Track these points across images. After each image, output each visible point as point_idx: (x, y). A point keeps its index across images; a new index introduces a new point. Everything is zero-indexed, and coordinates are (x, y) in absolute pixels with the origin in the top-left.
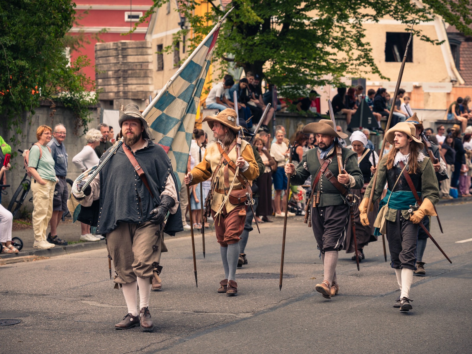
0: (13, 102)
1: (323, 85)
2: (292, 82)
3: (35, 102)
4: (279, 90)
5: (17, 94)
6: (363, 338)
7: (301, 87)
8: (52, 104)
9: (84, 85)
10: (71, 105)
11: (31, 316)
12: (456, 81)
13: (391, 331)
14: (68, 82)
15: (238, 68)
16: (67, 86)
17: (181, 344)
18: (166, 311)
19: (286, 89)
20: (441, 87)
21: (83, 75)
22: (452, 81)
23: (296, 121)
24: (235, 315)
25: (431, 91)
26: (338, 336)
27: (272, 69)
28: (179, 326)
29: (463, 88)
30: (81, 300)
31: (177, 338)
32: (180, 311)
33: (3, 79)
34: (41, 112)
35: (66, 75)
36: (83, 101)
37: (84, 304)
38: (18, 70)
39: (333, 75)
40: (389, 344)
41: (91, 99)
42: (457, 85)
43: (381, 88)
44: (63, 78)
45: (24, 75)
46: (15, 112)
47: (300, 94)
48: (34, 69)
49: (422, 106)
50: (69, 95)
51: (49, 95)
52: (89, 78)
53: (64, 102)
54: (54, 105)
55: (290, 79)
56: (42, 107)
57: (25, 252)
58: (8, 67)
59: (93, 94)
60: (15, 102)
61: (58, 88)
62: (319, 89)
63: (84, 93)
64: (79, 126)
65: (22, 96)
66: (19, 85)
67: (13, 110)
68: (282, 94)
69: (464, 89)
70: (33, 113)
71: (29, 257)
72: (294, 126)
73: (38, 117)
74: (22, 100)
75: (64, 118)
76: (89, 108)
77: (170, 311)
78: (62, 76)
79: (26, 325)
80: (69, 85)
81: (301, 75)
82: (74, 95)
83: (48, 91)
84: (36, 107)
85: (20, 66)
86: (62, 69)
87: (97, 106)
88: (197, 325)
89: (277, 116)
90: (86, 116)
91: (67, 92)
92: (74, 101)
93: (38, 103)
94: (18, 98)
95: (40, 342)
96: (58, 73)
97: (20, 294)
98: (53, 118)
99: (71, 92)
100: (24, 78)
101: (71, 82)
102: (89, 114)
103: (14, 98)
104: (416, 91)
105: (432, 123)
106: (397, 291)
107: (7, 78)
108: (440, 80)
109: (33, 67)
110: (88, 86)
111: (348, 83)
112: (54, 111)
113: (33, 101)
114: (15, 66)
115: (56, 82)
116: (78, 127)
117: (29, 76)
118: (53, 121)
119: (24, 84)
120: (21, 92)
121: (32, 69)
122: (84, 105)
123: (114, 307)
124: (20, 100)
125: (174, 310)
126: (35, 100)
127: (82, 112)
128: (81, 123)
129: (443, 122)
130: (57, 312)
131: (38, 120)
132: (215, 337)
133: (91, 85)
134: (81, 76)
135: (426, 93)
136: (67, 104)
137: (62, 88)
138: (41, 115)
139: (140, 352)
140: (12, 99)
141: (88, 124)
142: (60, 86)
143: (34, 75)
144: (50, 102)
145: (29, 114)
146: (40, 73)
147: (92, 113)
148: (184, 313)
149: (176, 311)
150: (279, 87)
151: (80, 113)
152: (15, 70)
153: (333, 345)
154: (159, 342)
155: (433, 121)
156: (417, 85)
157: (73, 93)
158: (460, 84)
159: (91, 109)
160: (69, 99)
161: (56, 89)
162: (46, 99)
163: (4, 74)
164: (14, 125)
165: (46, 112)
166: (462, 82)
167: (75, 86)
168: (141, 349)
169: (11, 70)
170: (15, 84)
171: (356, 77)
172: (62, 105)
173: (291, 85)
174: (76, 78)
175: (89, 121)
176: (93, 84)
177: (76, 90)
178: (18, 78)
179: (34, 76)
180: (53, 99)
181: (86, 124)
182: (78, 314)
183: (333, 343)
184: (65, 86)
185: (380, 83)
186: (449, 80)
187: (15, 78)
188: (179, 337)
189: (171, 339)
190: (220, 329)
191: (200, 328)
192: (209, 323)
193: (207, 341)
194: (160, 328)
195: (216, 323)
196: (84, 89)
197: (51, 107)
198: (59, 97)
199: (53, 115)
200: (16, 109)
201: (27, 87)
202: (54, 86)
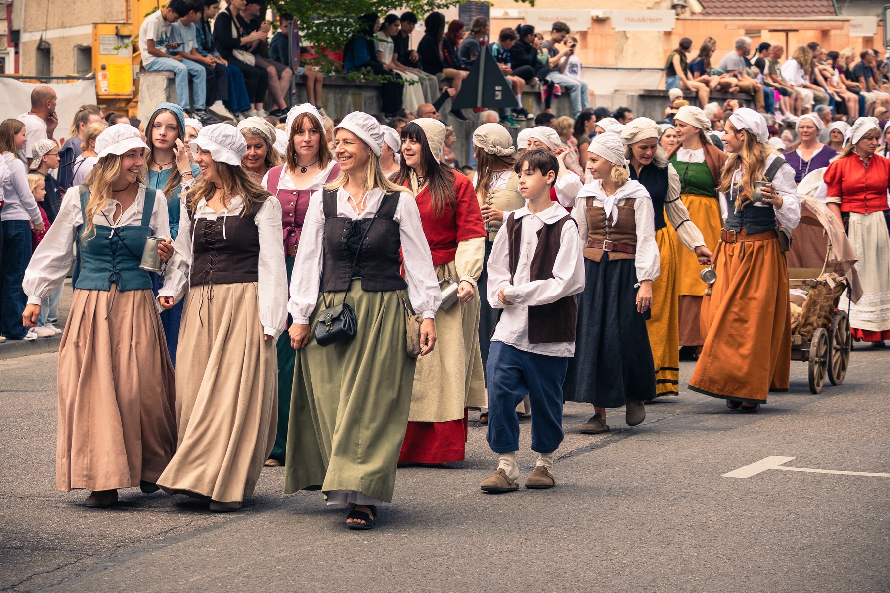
4: (302, 29)
6: (490, 560)
12: (683, 7)
13: (550, 545)
17: (98, 574)
18: (64, 505)
19: (318, 25)
20: (651, 20)
22: (674, 7)
25: (630, 28)
26: (435, 555)
28: (92, 535)
29: (698, 20)
31: (89, 562)
40: (545, 572)
42: (687, 15)
43: (523, 24)
49: (610, 61)
68: (309, 37)
69: (701, 22)
72: (336, 105)
88: (132, 533)
104: (597, 28)
105: (632, 96)
108: (650, 5)
111: (451, 15)
129: (657, 94)
132: (171, 560)
135: (618, 32)
139: (10, 591)
150: (303, 22)
153: (424, 576)
154: (51, 569)
155: (636, 94)
156: (601, 16)
158: (693, 13)
166: (697, 8)
168: (13, 586)
183: (425, 572)
185: (520, 13)
186: (668, 4)
188: (94, 560)
189: (77, 564)
190: (181, 543)
191: (138, 540)
192: (157, 530)
193: (153, 568)
194: (51, 540)
195: (173, 529)
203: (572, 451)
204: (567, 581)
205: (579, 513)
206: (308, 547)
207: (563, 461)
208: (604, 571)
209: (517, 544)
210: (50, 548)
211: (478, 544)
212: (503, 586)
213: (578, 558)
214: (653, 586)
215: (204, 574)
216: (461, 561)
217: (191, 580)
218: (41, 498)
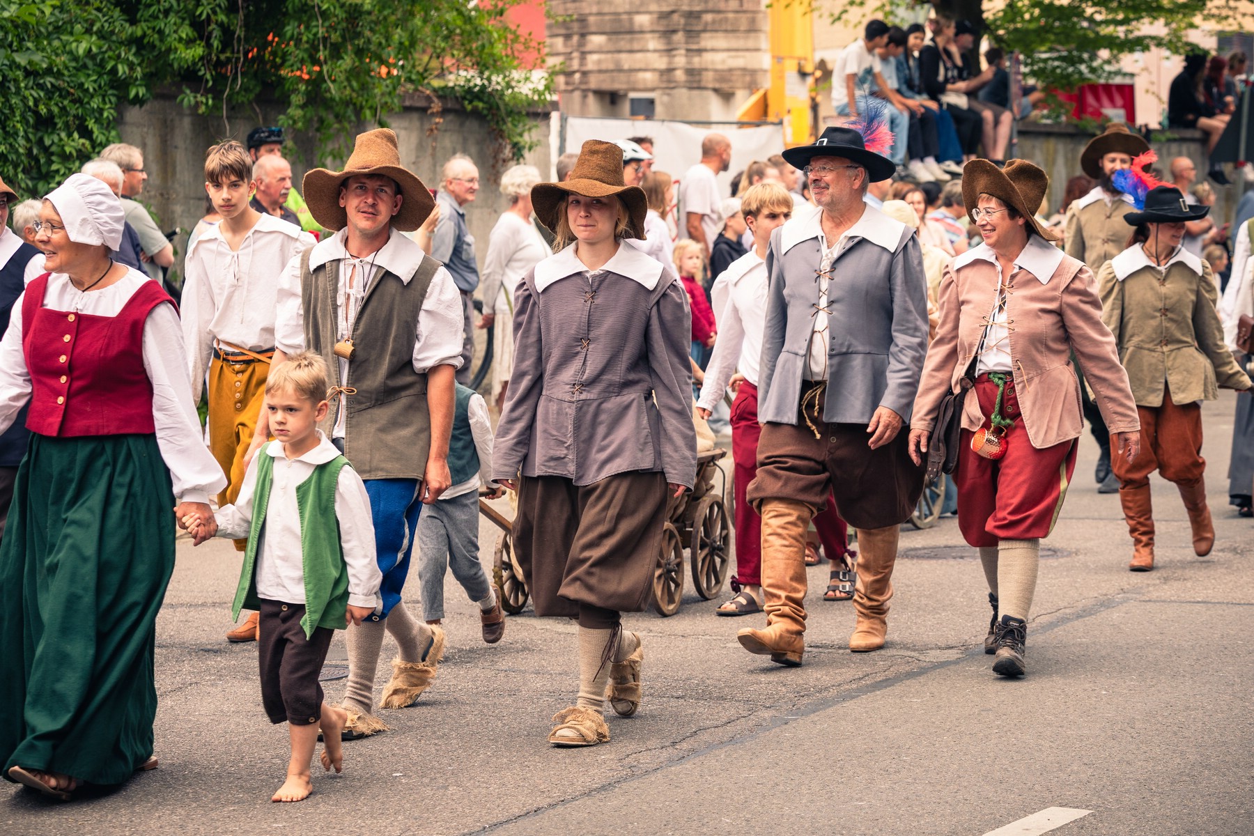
0: (332, 99)
1: (1143, 51)
2: (1061, 43)
3: (387, 99)
4: (1026, 65)
5: (343, 77)
7: (1086, 56)
8: (433, 102)
9: (516, 54)
10: (481, 105)
14: (474, 46)
15: (918, 8)
16: (472, 55)
17: (777, 730)
19: (1045, 61)
21: (513, 27)
23: (1071, 146)
24: (916, 655)
27: (1009, 10)
28: (769, 682)
31: (766, 715)
33: (305, 39)
34: (405, 123)
35: (468, 27)
36: (514, 96)
38: (344, 16)
39: (1167, 24)
41: (535, 91)
44: (461, 34)
45: (359, 29)
46: (337, 126)
47: (1081, 73)
48: (386, 13)
50: (478, 82)
51: (424, 78)
52: (530, 34)
53: (464, 98)
54: (436, 106)
55: (1056, 34)
56: (408, 109)
58: (319, 8)
59: (538, 78)
60: (337, 99)
61: (448, 62)
62: (1130, 62)
63: (516, 75)
64: (504, 161)
65: (355, 84)
66: (346, 53)
67: (330, 118)
68: (1034, 74)
74: (354, 95)
75: (465, 140)
76: (528, 114)
78: (458, 31)
80: (476, 53)
81: (1085, 24)
82: (489, 79)
83: (420, 69)
84: (391, 110)
85: (351, 5)
86: (460, 13)
87: (549, 108)
88: (817, 679)
89: (1022, 133)
90: (521, 135)
91: (472, 73)
92: (491, 94)
93: (396, 101)
94: (345, 87)
95: (409, 724)
96: (447, 22)
98: (435, 140)
99: (481, 73)
100: (358, 35)
101: (483, 46)
102: (530, 129)
103: (333, 87)
107: (315, 35)
109: (383, 8)
110: (525, 55)
111: (1209, 44)
112: (437, 120)
113: (383, 94)
114: (337, 5)
115: (443, 45)
116: (500, 162)
117: (371, 30)
118: (434, 148)
119: (359, 52)
120: (353, 73)
121: (380, 11)
122: (516, 105)
124: (350, 95)
126: (390, 93)
127: (510, 125)
128: (507, 152)
132: (867, 712)
133: (535, 54)
134: (506, 29)
136: (471, 102)
137: (458, 60)
138: (403, 131)
139: (670, 750)
140: (328, 90)
141: (526, 153)
142: (453, 55)
143: (386, 28)
144: (428, 98)
146: (402, 23)
147: (536, 126)
150: (1026, 56)
151: (504, 127)
152: (337, 16)
154: (719, 723)
157: (486, 74)
159: (535, 115)
160: (477, 89)
161: (442, 63)
162: (416, 90)
163: (308, 28)
164: (335, 157)
165: (416, 123)
167: (492, 55)
168: (674, 743)
169: (324, 15)
170: (336, 52)
171: (1228, 29)
172: (457, 107)
173: (1058, 51)
174: (495, 35)
175: (530, 149)
176: (539, 50)
177: (494, 66)
178: (343, 37)
179: (387, 31)
180: (435, 90)
181: (522, 156)
182: (505, 653)
184: (465, 57)
187: (335, 37)
188: (772, 712)
189: (752, 717)
190: (878, 693)
191: (826, 689)
192: (849, 676)
193: (844, 723)
194: (720, 688)
195: (868, 675)
196: (515, 63)
197: (429, 112)
198: (451, 84)
199: (435, 132)
200: (338, 117)
201: (368, 60)
202: (438, 57)
210: (719, 698)
217: (891, 737)
218: (708, 637)
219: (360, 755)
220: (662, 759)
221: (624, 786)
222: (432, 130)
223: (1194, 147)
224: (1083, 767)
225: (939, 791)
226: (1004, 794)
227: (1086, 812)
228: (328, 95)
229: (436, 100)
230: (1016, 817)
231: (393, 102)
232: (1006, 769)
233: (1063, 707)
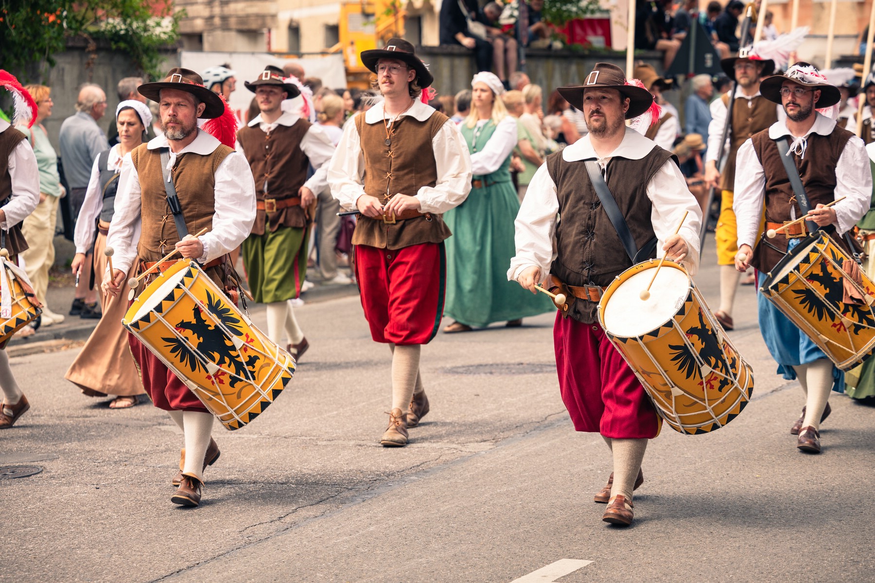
0: (14, 42)
3: (54, 42)
5: (21, 24)
6: (712, 486)
8: (89, 43)
9: (150, 5)
10: (124, 45)
11: (61, 458)
13: (765, 471)
16: (118, 7)
18: (324, 443)
24: (459, 447)
26: (662, 482)
28: (351, 471)
30: (159, 424)
31: (349, 495)
32: (352, 443)
34: (69, 59)
36: (150, 38)
37: (164, 431)
41: (164, 33)
46: (15, 61)
50: (123, 27)
51: (82, 25)
54: (92, 45)
56: (69, 49)
57: (45, 334)
59: (167, 24)
60: (17, 41)
61: (100, 13)
63: (150, 22)
65: (29, 30)
66: (23, 7)
67: (12, 56)
70: (52, 63)
71: (53, 342)
72: (561, 74)
73: (63, 70)
74: (29, 38)
75: (114, 71)
76: (160, 51)
77: (333, 443)
79: (52, 477)
80: (120, 6)
82: (130, 25)
83: (79, 18)
84: (55, 50)
87: (176, 45)
88: (387, 468)
89: (527, 56)
91: (117, 20)
92: (131, 36)
93: (60, 43)
94: (21, 33)
95: (82, 508)
97: (39, 416)
98: (92, 71)
99: (125, 21)
102: (162, 62)
103: (14, 33)
106: (773, 391)
110: (156, 5)
112: (93, 56)
113: (51, 38)
118: (91, 77)
119: (34, 6)
120: (28, 22)
122: (150, 44)
123: (222, 436)
124: (25, 39)
125: (339, 438)
126: (56, 39)
127: (147, 59)
130: (113, 450)
131: (63, 75)
133: (163, 5)
135: (816, 4)
136: (116, 42)
137: (107, 11)
138: (68, 66)
139: (277, 523)
140: (10, 35)
142: (103, 8)
144: (86, 40)
145: (44, 66)
147: (167, 59)
148: (360, 445)
149: (344, 443)
151: (142, 62)
154: (314, 502)
157: (129, 21)
159: (166, 51)
160: (122, 32)
161: (95, 13)
162: (76, 34)
165: (77, 59)
167: (132, 7)
168: (280, 518)
170: (15, 7)
172: (106, 46)
176: (166, 1)
177: (134, 15)
180: (91, 34)
182: (151, 453)
184: (112, 8)
188: (352, 493)
189: (338, 497)
190: (432, 476)
191: (393, 474)
193: (406, 500)
194: (314, 476)
195: (423, 463)
196: (150, 13)
197: (87, 50)
198: (102, 29)
199: (92, 65)
200: (17, 57)
201: (38, 12)
202: (93, 9)
203: (783, 385)
204: (782, 503)
205: (791, 442)
206: (547, 477)
207: (776, 394)
208: (815, 493)
209: (736, 471)
210: (313, 483)
211: (701, 471)
212: (724, 509)
213: (791, 482)
214: (860, 507)
215: (454, 503)
216: (686, 487)
217: (442, 509)
218: (303, 438)
219: (46, 533)
220: (271, 531)
221: (244, 551)
222: (89, 64)
223: (656, 63)
224: (586, 528)
225: (479, 549)
226: (527, 550)
227: (590, 562)
228: (10, 39)
229: (91, 41)
230: (537, 567)
231: (58, 45)
232: (528, 532)
233: (569, 484)
